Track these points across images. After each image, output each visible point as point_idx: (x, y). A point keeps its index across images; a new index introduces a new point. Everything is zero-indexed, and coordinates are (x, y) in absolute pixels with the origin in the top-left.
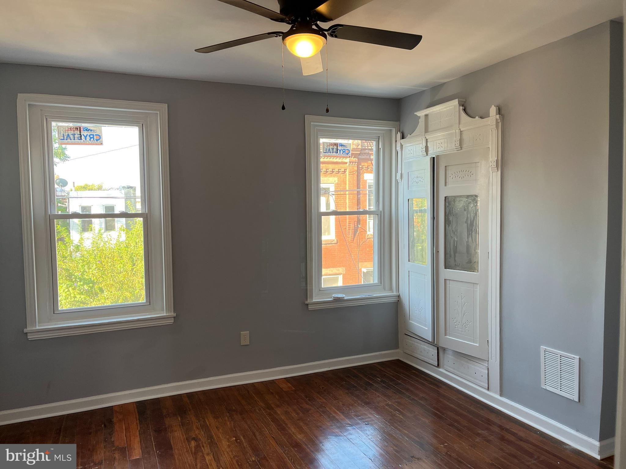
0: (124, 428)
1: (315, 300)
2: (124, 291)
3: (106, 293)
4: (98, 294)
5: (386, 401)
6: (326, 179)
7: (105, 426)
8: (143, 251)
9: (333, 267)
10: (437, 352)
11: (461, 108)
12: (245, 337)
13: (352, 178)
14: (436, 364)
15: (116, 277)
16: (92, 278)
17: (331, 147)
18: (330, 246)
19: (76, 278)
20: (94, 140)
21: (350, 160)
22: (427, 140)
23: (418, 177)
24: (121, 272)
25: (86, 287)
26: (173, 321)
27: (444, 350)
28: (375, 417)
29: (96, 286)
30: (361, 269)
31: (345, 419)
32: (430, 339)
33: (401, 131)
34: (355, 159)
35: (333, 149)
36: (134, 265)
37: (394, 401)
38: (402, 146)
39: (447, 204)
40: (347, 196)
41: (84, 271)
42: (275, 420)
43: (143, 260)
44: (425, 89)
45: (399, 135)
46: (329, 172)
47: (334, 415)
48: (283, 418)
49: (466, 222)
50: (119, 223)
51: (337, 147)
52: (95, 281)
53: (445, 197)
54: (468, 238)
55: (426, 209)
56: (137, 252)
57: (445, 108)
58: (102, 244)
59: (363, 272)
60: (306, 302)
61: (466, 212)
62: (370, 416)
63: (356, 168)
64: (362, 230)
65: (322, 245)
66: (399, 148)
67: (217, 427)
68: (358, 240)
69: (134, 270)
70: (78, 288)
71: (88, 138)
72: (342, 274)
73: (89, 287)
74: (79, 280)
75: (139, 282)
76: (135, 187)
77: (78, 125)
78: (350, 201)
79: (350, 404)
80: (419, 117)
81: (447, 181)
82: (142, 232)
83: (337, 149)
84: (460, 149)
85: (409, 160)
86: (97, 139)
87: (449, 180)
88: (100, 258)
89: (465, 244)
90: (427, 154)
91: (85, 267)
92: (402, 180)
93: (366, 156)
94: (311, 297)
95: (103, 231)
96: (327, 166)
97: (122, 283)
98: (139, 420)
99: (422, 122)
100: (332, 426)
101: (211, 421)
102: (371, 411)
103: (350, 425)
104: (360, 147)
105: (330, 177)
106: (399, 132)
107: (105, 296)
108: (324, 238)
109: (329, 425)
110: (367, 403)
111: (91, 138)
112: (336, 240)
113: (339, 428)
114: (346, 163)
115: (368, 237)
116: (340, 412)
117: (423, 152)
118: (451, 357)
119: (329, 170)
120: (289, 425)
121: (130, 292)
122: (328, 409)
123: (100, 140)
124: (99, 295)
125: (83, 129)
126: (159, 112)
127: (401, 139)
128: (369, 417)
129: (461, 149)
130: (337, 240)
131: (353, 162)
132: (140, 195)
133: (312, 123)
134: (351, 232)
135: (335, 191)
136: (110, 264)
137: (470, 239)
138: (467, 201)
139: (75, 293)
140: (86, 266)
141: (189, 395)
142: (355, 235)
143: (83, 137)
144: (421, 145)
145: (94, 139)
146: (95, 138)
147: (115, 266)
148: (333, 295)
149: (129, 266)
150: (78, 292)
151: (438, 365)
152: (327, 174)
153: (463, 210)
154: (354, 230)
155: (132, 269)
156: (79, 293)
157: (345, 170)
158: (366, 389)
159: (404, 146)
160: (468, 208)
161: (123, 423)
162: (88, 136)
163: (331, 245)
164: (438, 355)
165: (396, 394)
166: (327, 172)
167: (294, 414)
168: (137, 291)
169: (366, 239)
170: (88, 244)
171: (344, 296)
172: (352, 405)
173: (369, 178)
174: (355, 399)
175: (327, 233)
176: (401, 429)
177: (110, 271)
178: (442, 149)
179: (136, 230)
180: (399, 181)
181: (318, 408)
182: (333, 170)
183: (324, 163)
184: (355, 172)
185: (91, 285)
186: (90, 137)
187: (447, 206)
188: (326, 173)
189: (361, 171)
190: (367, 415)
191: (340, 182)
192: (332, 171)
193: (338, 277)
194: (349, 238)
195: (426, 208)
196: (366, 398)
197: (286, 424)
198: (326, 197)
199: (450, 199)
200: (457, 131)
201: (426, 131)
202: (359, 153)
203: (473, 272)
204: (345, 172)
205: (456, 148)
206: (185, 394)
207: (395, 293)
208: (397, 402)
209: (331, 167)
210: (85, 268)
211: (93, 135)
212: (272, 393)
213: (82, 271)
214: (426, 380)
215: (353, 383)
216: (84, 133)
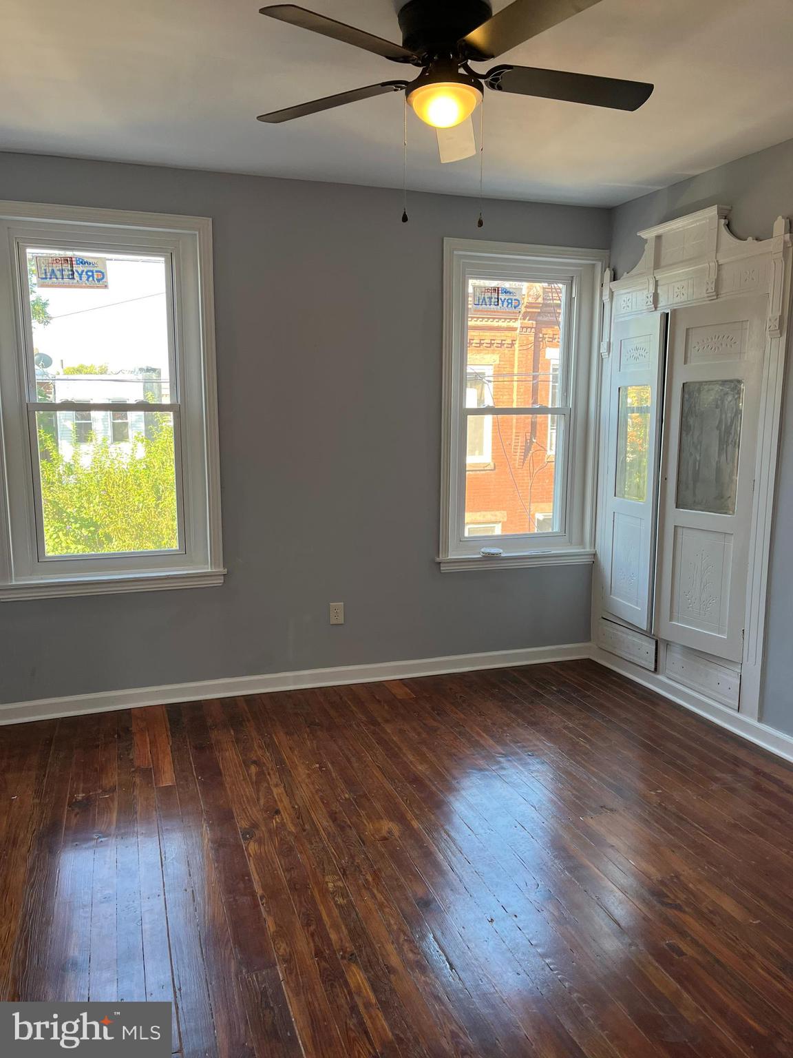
0: (148, 740)
1: (452, 555)
2: (144, 540)
3: (116, 543)
4: (104, 544)
5: (565, 722)
6: (478, 356)
7: (119, 736)
8: (175, 475)
9: (486, 510)
10: (654, 647)
11: (723, 221)
12: (337, 610)
13: (524, 356)
14: (652, 667)
15: (132, 517)
16: (94, 518)
17: (487, 295)
18: (483, 475)
19: (69, 517)
20: (93, 280)
21: (521, 323)
22: (657, 282)
23: (637, 349)
24: (138, 510)
25: (85, 532)
26: (222, 581)
27: (668, 644)
28: (546, 745)
29: (100, 531)
30: (533, 515)
31: (496, 745)
32: (644, 626)
33: (612, 267)
34: (533, 323)
35: (491, 298)
36: (159, 498)
37: (577, 722)
38: (612, 293)
39: (686, 396)
40: (515, 384)
41: (81, 506)
42: (381, 741)
43: (175, 490)
44: (660, 188)
45: (608, 274)
46: (485, 345)
47: (477, 738)
48: (394, 739)
49: (718, 428)
50: (134, 428)
51: (498, 295)
52: (99, 523)
53: (684, 384)
54: (720, 455)
55: (649, 406)
56: (165, 478)
57: (692, 223)
58: (109, 462)
59: (538, 520)
60: (438, 560)
61: (719, 410)
62: (538, 743)
63: (532, 339)
64: (539, 448)
65: (467, 473)
66: (606, 298)
67: (290, 748)
68: (531, 465)
69: (160, 506)
70: (72, 534)
71: (84, 277)
72: (500, 522)
73: (90, 532)
74: (73, 521)
75: (167, 528)
76: (160, 370)
77: (69, 254)
78: (519, 397)
79: (504, 724)
80: (646, 241)
81: (689, 355)
82: (173, 445)
83: (498, 299)
84: (715, 297)
85: (623, 319)
86: (98, 279)
87: (693, 352)
88: (106, 485)
89: (714, 464)
90: (656, 308)
91: (82, 499)
92: (609, 354)
93: (551, 317)
94: (447, 551)
95: (109, 442)
96: (481, 334)
97: (140, 527)
98: (171, 731)
99: (649, 250)
100: (473, 755)
101: (281, 738)
102: (538, 735)
103: (503, 754)
104: (540, 300)
105: (486, 354)
106: (607, 269)
107: (115, 547)
108: (471, 460)
109: (468, 753)
110: (533, 724)
111: (89, 277)
112: (492, 464)
113: (484, 758)
114: (514, 329)
115: (548, 460)
116: (487, 735)
117: (649, 303)
118: (679, 656)
119: (485, 341)
120: (404, 750)
121: (153, 543)
122: (467, 729)
123: (104, 280)
124: (105, 546)
125: (77, 261)
126: (197, 233)
127: (611, 281)
128: (535, 745)
129: (717, 298)
130: (494, 464)
131: (527, 328)
132: (168, 377)
133: (455, 252)
134: (519, 451)
135: (495, 376)
136: (120, 496)
137: (723, 457)
138: (722, 390)
139: (69, 541)
140: (84, 499)
141: (249, 699)
142: (525, 456)
143: (76, 274)
144: (645, 292)
145: (93, 277)
146: (95, 276)
147: (129, 499)
148: (483, 550)
149: (151, 501)
150: (73, 539)
151: (656, 669)
152: (481, 348)
153: (714, 406)
154: (524, 448)
155: (157, 505)
156: (74, 541)
157: (512, 341)
158: (532, 702)
159: (615, 294)
160: (722, 403)
161: (147, 734)
162: (84, 273)
163: (484, 472)
164: (656, 653)
165: (581, 711)
166: (481, 344)
167: (412, 735)
168: (166, 540)
169: (544, 463)
170: (86, 462)
171: (501, 551)
172: (508, 725)
173: (553, 355)
174: (513, 716)
175: (477, 452)
176: (586, 764)
177: (122, 507)
178: (684, 298)
179: (162, 441)
180: (605, 355)
181: (451, 727)
182: (493, 342)
183: (476, 328)
184: (530, 346)
185: (92, 529)
186: (87, 274)
187: (685, 399)
188: (479, 347)
189: (542, 343)
190: (531, 741)
191: (503, 363)
192: (491, 343)
193: (494, 527)
194: (515, 460)
195: (649, 404)
196: (531, 716)
197: (400, 748)
198: (478, 389)
199: (691, 388)
200: (712, 264)
201: (657, 265)
202: (539, 311)
203: (726, 513)
204: (512, 344)
205: (708, 297)
206: (242, 698)
207: (588, 550)
208: (583, 725)
209: (488, 336)
210: (83, 501)
211: (92, 272)
212: (379, 701)
213: (78, 506)
214: (634, 693)
215: (511, 692)
216: (79, 268)
